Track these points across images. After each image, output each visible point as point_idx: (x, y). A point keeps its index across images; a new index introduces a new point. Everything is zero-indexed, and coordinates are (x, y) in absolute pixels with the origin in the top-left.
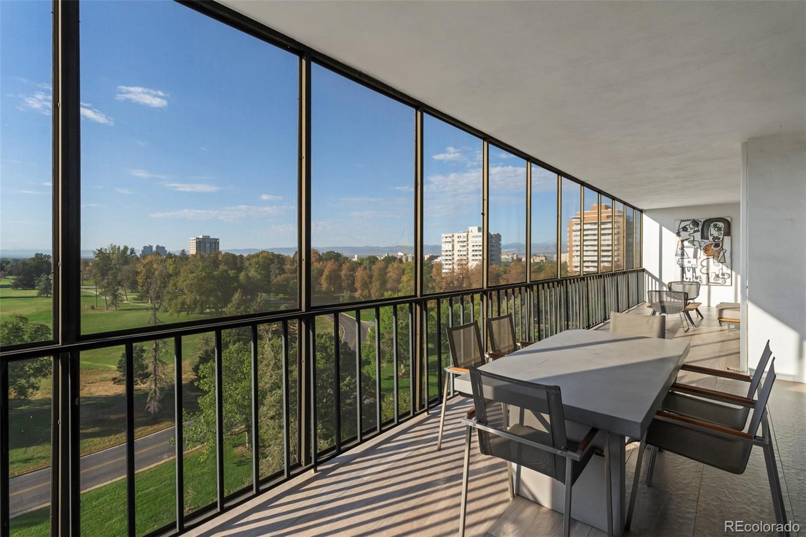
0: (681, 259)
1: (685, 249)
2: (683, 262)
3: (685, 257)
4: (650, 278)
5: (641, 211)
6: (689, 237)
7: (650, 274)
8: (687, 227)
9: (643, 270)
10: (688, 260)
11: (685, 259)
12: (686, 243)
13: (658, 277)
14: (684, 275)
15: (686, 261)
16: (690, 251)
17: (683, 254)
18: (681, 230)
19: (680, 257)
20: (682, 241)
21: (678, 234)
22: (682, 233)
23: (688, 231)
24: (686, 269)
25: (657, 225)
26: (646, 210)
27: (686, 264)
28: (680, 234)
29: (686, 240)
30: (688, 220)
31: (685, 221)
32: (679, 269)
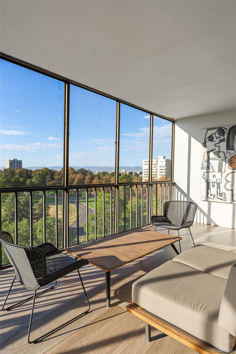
0: (207, 172)
1: (210, 161)
2: (208, 176)
3: (210, 171)
4: (179, 193)
5: (173, 122)
6: (215, 148)
7: (179, 189)
8: (213, 136)
9: (174, 184)
10: (213, 173)
11: (210, 173)
12: (212, 155)
13: (186, 193)
14: (209, 190)
15: (211, 174)
16: (215, 164)
17: (208, 168)
18: (208, 139)
19: (206, 171)
20: (208, 152)
21: (205, 145)
22: (209, 143)
23: (214, 140)
24: (211, 184)
25: (187, 135)
26: (177, 120)
27: (212, 179)
28: (207, 144)
29: (212, 151)
30: (214, 129)
31: (212, 129)
32: (205, 184)
